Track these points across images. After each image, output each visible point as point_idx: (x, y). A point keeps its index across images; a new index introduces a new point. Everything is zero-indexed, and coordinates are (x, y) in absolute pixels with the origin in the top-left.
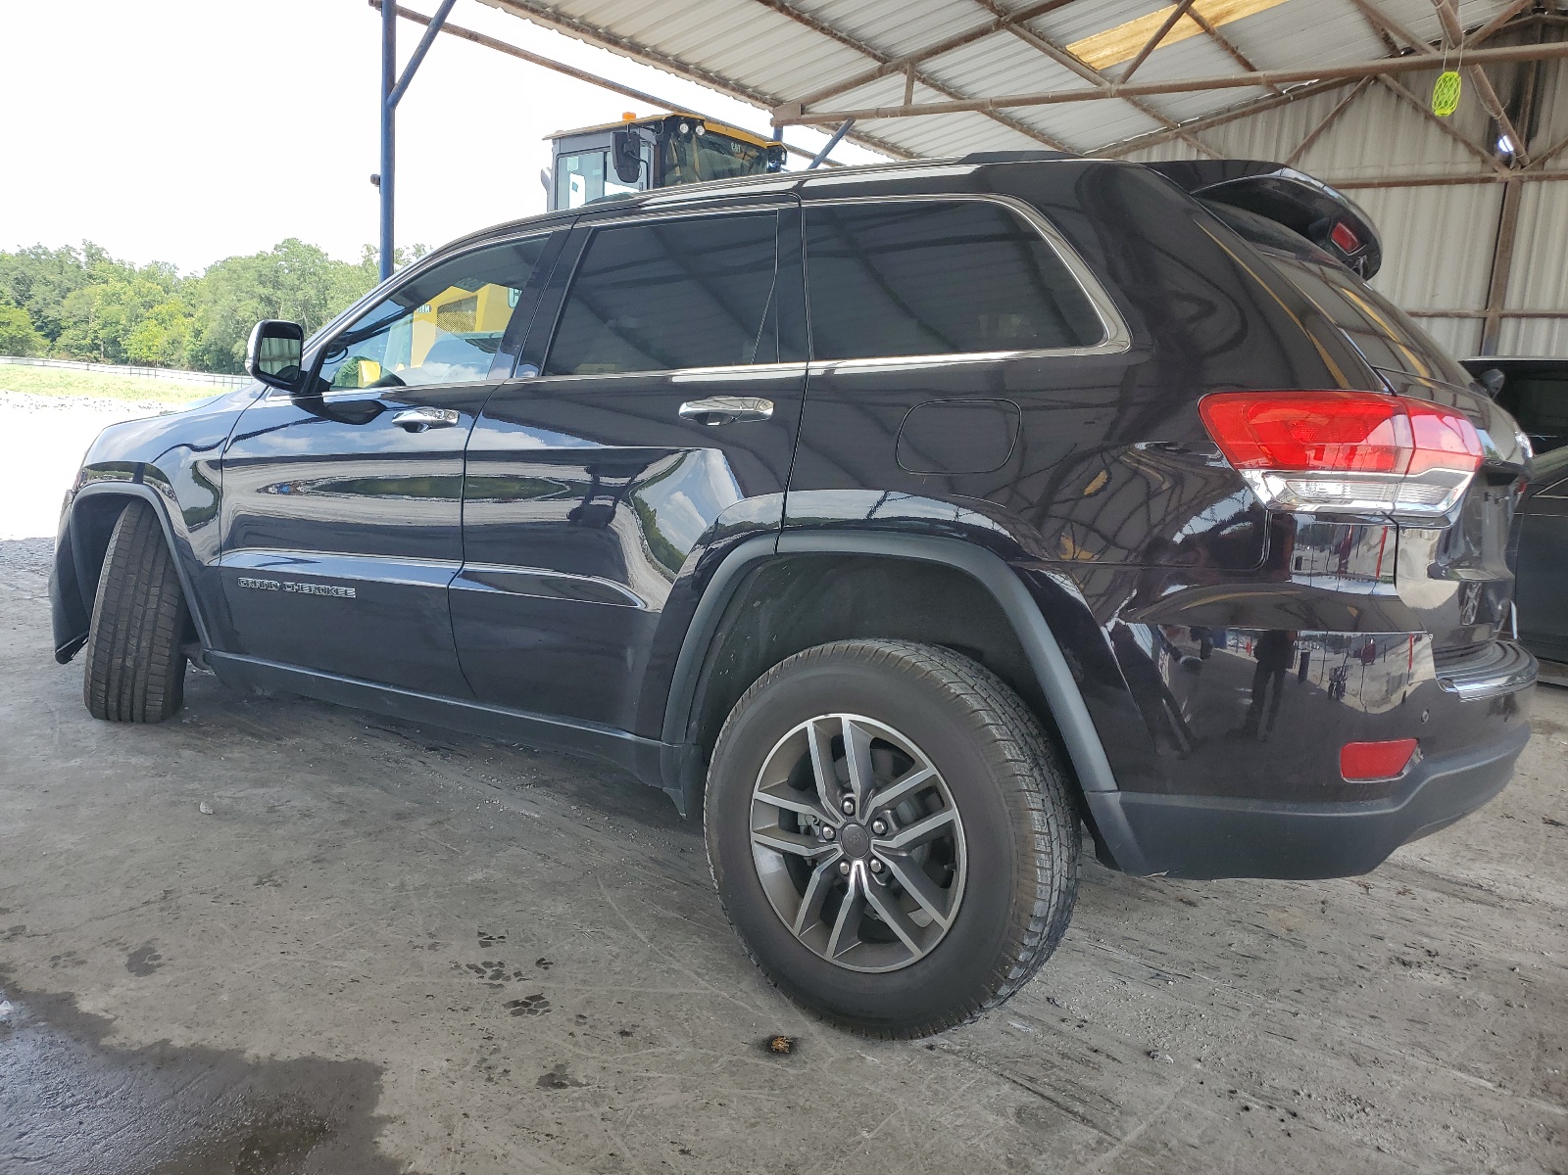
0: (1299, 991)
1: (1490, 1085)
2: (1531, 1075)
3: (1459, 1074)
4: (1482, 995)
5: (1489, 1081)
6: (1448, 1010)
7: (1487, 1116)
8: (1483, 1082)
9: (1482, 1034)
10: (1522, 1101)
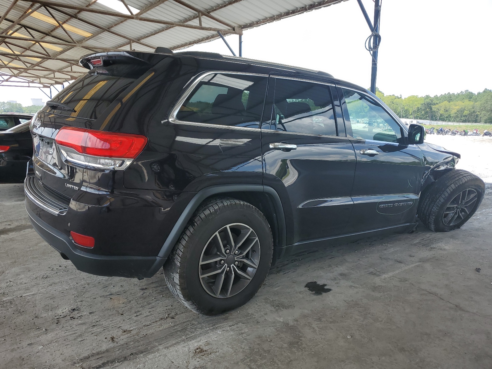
0: (84, 287)
1: (24, 295)
2: (17, 303)
3: (33, 293)
4: (46, 315)
5: (25, 296)
6: (50, 305)
7: (19, 289)
8: (25, 295)
9: (36, 305)
10: (14, 296)
